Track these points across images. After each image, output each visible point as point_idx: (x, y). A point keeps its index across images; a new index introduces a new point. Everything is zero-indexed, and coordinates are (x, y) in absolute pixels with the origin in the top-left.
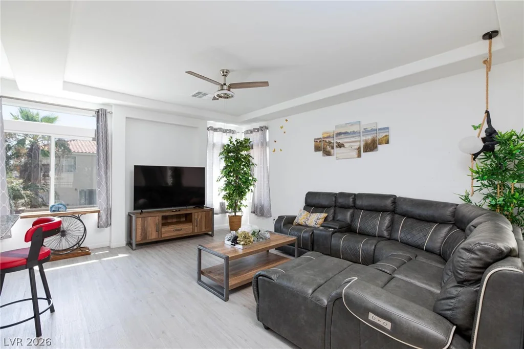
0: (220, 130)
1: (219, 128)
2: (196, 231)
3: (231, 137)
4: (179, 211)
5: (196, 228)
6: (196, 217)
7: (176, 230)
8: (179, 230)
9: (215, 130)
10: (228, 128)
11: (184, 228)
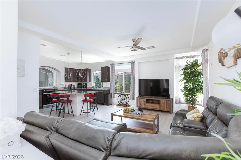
0: (183, 57)
1: (182, 57)
2: (162, 109)
3: (188, 61)
4: (154, 98)
5: (161, 107)
6: (161, 102)
7: (152, 106)
8: (153, 106)
9: (180, 58)
10: (190, 55)
11: (156, 106)
